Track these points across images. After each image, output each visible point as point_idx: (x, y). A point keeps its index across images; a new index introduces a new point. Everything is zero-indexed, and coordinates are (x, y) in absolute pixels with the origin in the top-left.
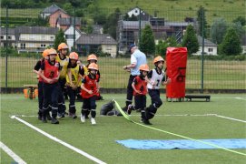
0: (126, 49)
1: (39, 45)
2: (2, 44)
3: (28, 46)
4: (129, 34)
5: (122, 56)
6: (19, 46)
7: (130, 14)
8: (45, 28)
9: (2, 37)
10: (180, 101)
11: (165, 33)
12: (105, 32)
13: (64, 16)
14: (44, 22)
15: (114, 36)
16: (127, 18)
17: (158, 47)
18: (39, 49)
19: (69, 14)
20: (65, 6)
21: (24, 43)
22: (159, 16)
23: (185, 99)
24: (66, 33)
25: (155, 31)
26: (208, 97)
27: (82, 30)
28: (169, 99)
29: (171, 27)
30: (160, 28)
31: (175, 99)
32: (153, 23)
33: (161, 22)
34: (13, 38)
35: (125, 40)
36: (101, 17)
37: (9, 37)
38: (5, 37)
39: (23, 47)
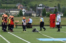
0: (38, 15)
1: (15, 14)
3: (12, 14)
4: (39, 10)
5: (37, 16)
6: (10, 14)
7: (39, 5)
10: (54, 28)
12: (33, 10)
13: (22, 6)
14: (17, 8)
15: (35, 11)
17: (47, 14)
18: (15, 15)
20: (22, 3)
23: (55, 28)
24: (22, 10)
25: (46, 10)
26: (61, 27)
27: (26, 10)
28: (51, 28)
29: (51, 9)
30: (48, 9)
31: (52, 28)
32: (46, 8)
33: (48, 7)
34: (8, 12)
35: (38, 12)
37: (7, 12)
38: (6, 12)
39: (11, 14)
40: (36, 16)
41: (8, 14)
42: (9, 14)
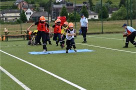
0: (55, 18)
1: (14, 18)
4: (56, 10)
5: (53, 21)
6: (4, 19)
8: (16, 10)
11: (73, 9)
12: (45, 11)
13: (25, 4)
14: (16, 7)
15: (50, 12)
16: (55, 3)
17: (69, 16)
18: (14, 20)
19: (27, 3)
21: (6, 17)
22: (70, 2)
27: (34, 10)
30: (71, 7)
32: (68, 5)
33: (71, 5)
34: (1, 15)
35: (55, 14)
36: (43, 3)
39: (6, 19)
40: (51, 20)
41: (2, 19)
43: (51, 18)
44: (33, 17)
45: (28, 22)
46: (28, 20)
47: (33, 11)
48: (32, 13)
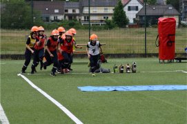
1: (102, 18)
2: (67, 18)
3: (92, 18)
5: (184, 26)
6: (83, 18)
9: (66, 11)
10: (171, 62)
12: (167, 3)
18: (102, 21)
21: (88, 16)
23: (175, 61)
24: (128, 5)
28: (161, 61)
31: (166, 61)
34: (77, 11)
37: (74, 11)
38: (70, 11)
39: (87, 20)
40: (180, 23)
41: (77, 18)
42: (80, 20)
43: (180, 19)
44: (141, 17)
45: (131, 26)
46: (131, 21)
47: (142, 3)
48: (140, 7)
